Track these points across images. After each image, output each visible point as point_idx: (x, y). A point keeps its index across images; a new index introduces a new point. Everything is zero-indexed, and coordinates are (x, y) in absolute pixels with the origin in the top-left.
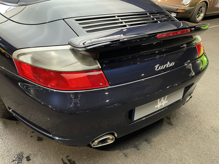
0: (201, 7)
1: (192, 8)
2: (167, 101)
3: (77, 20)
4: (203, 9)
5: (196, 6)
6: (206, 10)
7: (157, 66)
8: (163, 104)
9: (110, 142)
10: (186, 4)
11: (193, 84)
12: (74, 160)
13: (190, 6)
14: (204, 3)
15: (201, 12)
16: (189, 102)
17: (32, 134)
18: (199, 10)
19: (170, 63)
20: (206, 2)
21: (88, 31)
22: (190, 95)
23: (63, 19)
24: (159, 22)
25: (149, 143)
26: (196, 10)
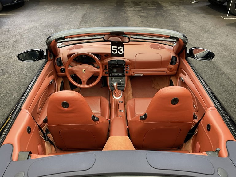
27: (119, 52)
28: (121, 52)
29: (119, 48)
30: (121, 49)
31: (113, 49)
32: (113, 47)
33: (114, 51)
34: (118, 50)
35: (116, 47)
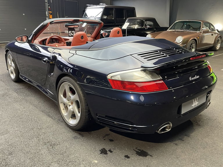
0: (192, 44)
1: (184, 45)
2: (198, 103)
3: (138, 55)
4: (194, 45)
5: (187, 43)
6: (196, 46)
7: (190, 78)
8: (196, 104)
9: (168, 130)
10: (179, 42)
11: (211, 91)
12: (142, 150)
13: (183, 44)
14: (194, 40)
15: (192, 47)
16: (209, 106)
17: (104, 138)
18: (190, 47)
19: (197, 76)
20: (195, 39)
21: (148, 60)
22: (209, 101)
23: (131, 55)
24: (183, 53)
25: (189, 137)
26: (188, 46)
27: (72, 34)
28: (74, 34)
29: (72, 32)
30: (73, 32)
31: (69, 33)
32: (69, 32)
33: (70, 34)
34: (72, 33)
35: (71, 31)
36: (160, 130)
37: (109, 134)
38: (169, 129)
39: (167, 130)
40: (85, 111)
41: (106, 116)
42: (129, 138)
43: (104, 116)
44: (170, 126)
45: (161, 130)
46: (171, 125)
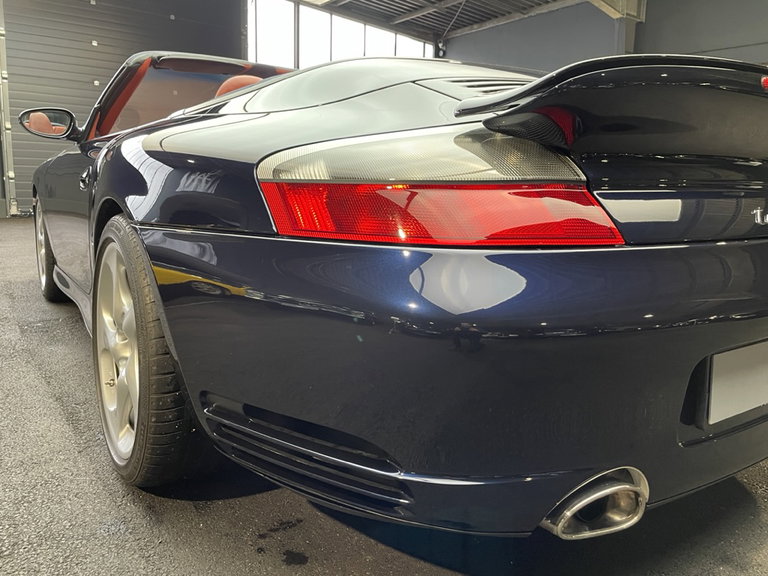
7: (757, 212)
23: (413, 82)
36: (568, 514)
37: (300, 521)
38: (631, 512)
39: (617, 518)
40: (155, 378)
41: (249, 410)
42: (397, 553)
43: (239, 408)
44: (637, 495)
45: (575, 516)
46: (644, 489)
